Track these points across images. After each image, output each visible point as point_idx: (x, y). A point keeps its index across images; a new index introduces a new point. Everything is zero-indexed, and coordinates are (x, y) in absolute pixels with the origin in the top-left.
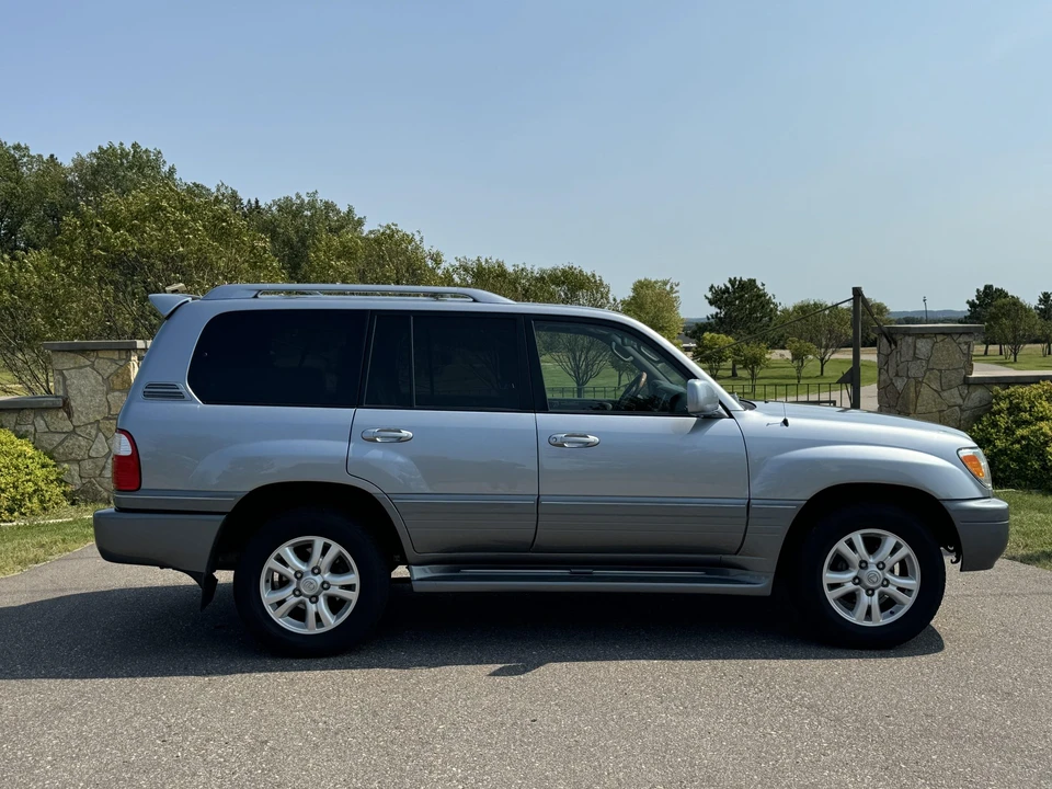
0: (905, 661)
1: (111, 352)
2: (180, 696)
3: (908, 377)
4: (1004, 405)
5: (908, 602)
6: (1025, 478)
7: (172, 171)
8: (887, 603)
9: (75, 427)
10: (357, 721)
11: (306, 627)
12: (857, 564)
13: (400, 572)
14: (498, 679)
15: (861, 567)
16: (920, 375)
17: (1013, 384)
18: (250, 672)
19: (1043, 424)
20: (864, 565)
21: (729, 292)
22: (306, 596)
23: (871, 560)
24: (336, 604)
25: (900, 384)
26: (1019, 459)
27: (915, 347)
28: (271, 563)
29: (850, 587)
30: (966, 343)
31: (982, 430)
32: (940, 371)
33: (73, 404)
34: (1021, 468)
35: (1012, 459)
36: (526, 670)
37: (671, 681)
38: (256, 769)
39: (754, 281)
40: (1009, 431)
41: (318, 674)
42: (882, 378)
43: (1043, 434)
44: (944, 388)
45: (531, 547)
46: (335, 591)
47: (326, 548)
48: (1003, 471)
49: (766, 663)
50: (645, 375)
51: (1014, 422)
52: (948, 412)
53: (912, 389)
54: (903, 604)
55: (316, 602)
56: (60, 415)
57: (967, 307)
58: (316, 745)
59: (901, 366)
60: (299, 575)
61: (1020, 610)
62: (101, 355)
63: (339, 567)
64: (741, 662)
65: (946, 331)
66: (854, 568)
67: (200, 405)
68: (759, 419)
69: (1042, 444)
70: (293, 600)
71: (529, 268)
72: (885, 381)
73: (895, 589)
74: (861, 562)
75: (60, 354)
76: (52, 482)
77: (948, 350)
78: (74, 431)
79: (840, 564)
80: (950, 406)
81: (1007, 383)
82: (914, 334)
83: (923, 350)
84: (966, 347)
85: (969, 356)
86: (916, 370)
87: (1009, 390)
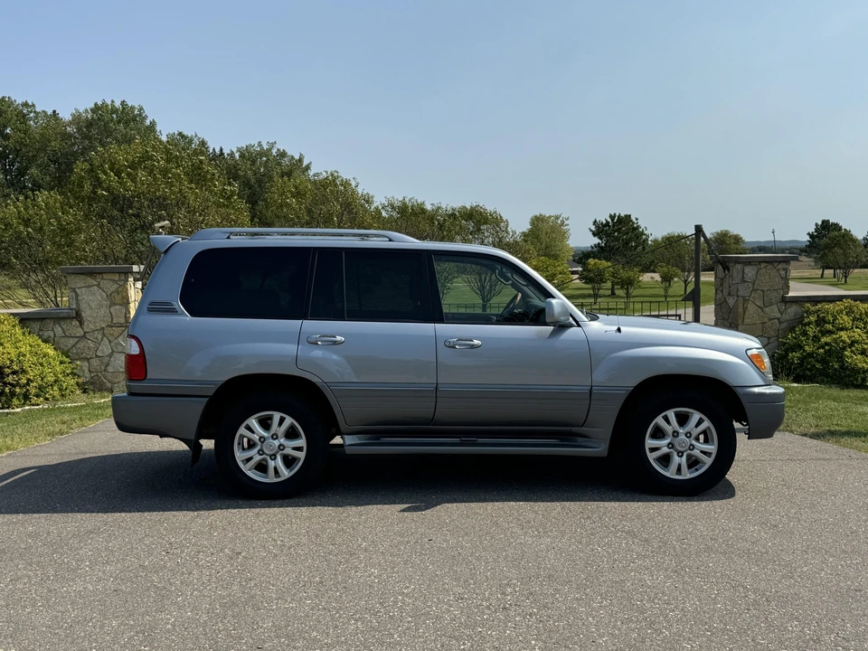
0: (704, 504)
1: (113, 275)
2: (177, 524)
3: (738, 296)
4: (813, 318)
5: (708, 461)
6: (827, 376)
7: (153, 124)
8: (693, 463)
9: (85, 333)
10: (304, 540)
11: (267, 477)
12: (671, 433)
13: (337, 440)
14: (406, 514)
15: (674, 436)
16: (747, 294)
17: (822, 301)
18: (227, 508)
19: (842, 333)
20: (676, 434)
21: (609, 226)
22: (267, 455)
23: (681, 431)
24: (289, 461)
25: (731, 301)
26: (824, 361)
27: (743, 272)
28: (242, 430)
29: (665, 450)
30: (784, 269)
31: (795, 338)
32: (763, 291)
33: (83, 314)
34: (824, 368)
35: (817, 361)
36: (427, 508)
37: (532, 516)
38: (234, 570)
39: (630, 216)
40: (816, 339)
41: (277, 510)
42: (718, 296)
43: (842, 341)
44: (766, 305)
45: (431, 421)
46: (288, 451)
47: (282, 420)
48: (810, 370)
49: (601, 504)
50: (520, 295)
51: (820, 331)
52: (769, 323)
53: (741, 306)
54: (705, 464)
55: (275, 459)
56: (74, 323)
57: (808, 238)
58: (276, 555)
59: (732, 288)
60: (262, 439)
61: (799, 471)
62: (105, 276)
63: (291, 434)
64: (583, 503)
65: (767, 260)
66: (669, 436)
67: (189, 317)
68: (600, 327)
69: (841, 349)
70: (258, 458)
71: (444, 206)
72: (720, 299)
73: (699, 452)
74: (674, 432)
75: (73, 277)
76: (68, 375)
77: (769, 275)
78: (84, 336)
79: (659, 433)
80: (770, 320)
81: (815, 300)
82: (743, 262)
83: (750, 275)
84: (783, 272)
85: (786, 279)
86: (744, 291)
87: (817, 307)
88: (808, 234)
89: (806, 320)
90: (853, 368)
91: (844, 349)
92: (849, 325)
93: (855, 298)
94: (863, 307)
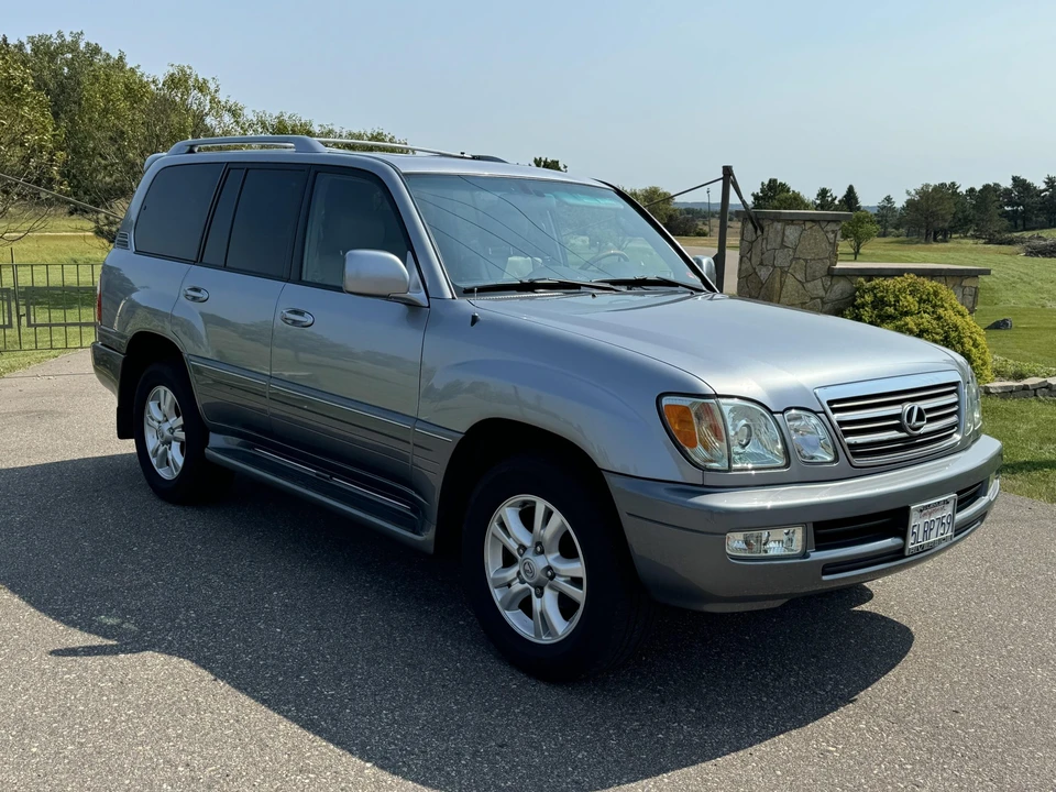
3: (774, 266)
4: (868, 298)
16: (786, 264)
17: (878, 276)
19: (908, 319)
25: (764, 273)
27: (784, 233)
30: (833, 232)
32: (806, 260)
39: (557, 162)
42: (744, 266)
43: (908, 329)
44: (808, 279)
51: (879, 316)
52: (809, 304)
53: (778, 279)
57: (753, 199)
59: (765, 255)
65: (815, 218)
72: (746, 269)
77: (815, 239)
80: (812, 299)
81: (870, 274)
82: (784, 220)
83: (791, 237)
84: (832, 236)
85: (834, 245)
86: (782, 259)
87: (873, 283)
88: (753, 195)
89: (859, 301)
92: (915, 307)
93: (920, 273)
94: (929, 285)
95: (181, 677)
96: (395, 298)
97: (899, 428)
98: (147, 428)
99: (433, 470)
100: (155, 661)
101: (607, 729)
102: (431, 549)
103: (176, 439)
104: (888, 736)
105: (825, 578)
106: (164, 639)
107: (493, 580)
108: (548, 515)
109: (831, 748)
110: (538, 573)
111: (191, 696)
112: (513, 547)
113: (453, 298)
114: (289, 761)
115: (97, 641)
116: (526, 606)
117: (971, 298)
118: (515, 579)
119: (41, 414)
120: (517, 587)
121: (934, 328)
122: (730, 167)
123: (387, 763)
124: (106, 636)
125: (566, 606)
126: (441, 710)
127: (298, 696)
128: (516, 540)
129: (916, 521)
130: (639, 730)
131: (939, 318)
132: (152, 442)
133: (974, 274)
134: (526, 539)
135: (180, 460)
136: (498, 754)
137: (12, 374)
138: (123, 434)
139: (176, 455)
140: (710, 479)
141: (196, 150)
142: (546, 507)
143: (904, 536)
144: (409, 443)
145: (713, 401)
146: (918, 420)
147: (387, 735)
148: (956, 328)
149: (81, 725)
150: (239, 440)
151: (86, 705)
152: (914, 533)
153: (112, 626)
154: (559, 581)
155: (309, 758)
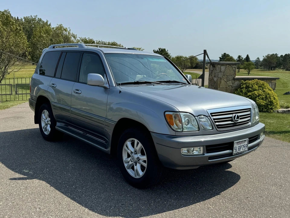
3: (218, 77)
4: (244, 86)
16: (221, 77)
17: (247, 80)
19: (255, 92)
21: (158, 52)
25: (215, 79)
27: (221, 68)
30: (235, 68)
32: (227, 75)
39: (165, 49)
40: (246, 94)
42: (210, 77)
43: (255, 95)
44: (228, 81)
52: (228, 88)
53: (219, 81)
57: (219, 59)
59: (216, 74)
65: (229, 64)
69: (255, 97)
77: (230, 70)
80: (229, 86)
81: (245, 79)
82: (221, 65)
83: (223, 69)
84: (234, 69)
85: (235, 71)
86: (220, 75)
87: (246, 82)
88: (219, 57)
89: (242, 87)
90: (259, 105)
91: (256, 97)
92: (257, 88)
93: (259, 79)
94: (262, 82)
95: (42, 186)
96: (101, 86)
97: (231, 120)
98: (42, 121)
99: (110, 131)
100: (36, 181)
101: (151, 201)
102: (110, 153)
103: (49, 124)
104: (227, 204)
105: (209, 161)
106: (39, 176)
107: (125, 161)
108: (138, 143)
109: (211, 207)
110: (135, 159)
111: (44, 191)
112: (130, 152)
113: (116, 86)
114: (66, 208)
115: (22, 176)
116: (133, 168)
117: (274, 86)
118: (130, 161)
119: (18, 118)
120: (130, 163)
121: (263, 94)
122: (206, 50)
123: (92, 209)
124: (24, 175)
125: (143, 168)
126: (108, 195)
127: (71, 191)
128: (130, 151)
129: (236, 146)
130: (160, 201)
131: (264, 91)
132: (43, 125)
133: (275, 79)
134: (133, 150)
135: (50, 129)
136: (121, 207)
137: (13, 107)
138: (36, 123)
139: (49, 128)
140: (178, 134)
141: (55, 47)
142: (137, 142)
143: (232, 150)
144: (104, 124)
145: (178, 113)
146: (237, 118)
147: (93, 202)
148: (269, 94)
149: (14, 198)
150: (64, 124)
151: (16, 193)
152: (235, 149)
153: (26, 172)
154: (141, 161)
155: (71, 207)
